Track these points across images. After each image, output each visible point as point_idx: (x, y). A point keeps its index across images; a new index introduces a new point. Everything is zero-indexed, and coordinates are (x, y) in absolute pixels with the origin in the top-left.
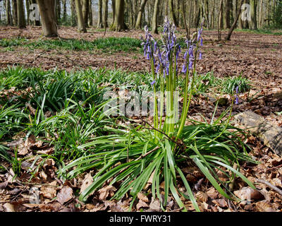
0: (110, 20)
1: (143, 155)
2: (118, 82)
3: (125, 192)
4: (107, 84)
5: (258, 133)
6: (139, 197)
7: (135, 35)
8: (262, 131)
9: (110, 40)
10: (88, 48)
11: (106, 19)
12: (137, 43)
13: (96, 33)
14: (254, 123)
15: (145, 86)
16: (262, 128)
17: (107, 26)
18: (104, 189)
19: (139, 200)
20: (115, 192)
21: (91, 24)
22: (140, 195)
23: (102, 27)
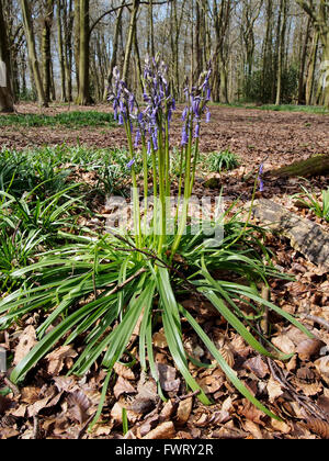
0: (74, 94)
1: (121, 284)
2: (82, 162)
3: (94, 360)
4: (68, 165)
5: (281, 231)
6: (117, 371)
7: (102, 109)
8: (287, 227)
9: (75, 113)
10: (49, 123)
11: (70, 92)
12: (105, 116)
13: (59, 108)
14: (273, 216)
15: (117, 165)
16: (285, 223)
17: (71, 100)
18: (55, 355)
19: (117, 376)
20: (75, 360)
21: (54, 98)
22: (119, 367)
23: (66, 101)
